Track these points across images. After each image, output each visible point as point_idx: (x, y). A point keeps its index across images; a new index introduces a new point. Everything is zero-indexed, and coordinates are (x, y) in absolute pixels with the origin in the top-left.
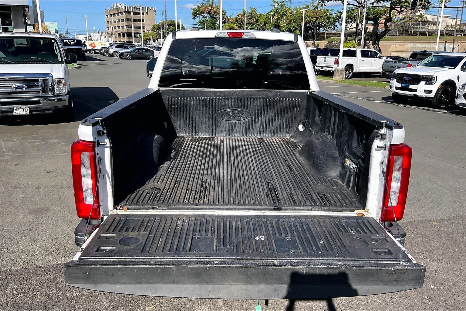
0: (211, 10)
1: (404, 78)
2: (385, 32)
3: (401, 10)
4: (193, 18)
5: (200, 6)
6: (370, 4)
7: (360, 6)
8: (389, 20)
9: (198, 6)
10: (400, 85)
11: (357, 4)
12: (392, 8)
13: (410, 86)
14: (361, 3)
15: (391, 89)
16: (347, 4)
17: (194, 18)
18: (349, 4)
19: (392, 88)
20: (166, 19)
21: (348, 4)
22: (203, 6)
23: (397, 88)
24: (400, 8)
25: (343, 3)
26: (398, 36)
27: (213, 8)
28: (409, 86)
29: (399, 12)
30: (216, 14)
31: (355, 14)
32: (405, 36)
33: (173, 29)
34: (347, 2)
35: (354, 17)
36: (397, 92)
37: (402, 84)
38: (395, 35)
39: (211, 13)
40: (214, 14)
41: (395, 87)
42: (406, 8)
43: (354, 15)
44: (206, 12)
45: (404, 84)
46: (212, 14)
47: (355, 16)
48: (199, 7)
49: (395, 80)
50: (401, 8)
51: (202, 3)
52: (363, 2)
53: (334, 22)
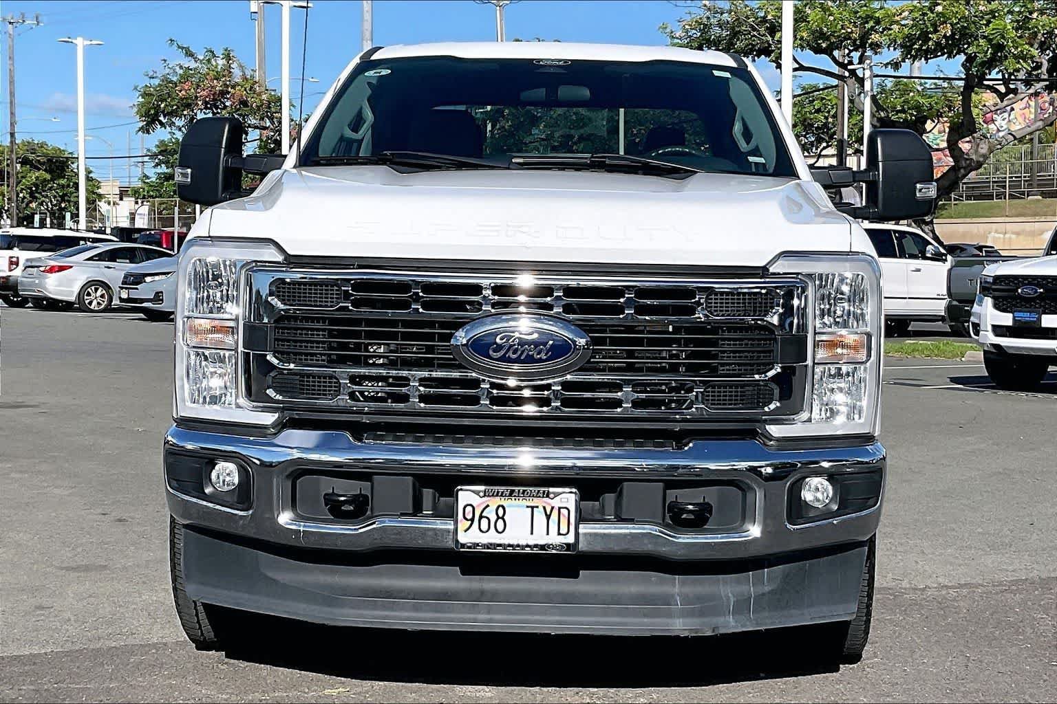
0: (223, 93)
1: (1020, 291)
2: (952, 176)
3: (1007, 88)
4: (141, 129)
5: (175, 79)
6: (886, 65)
7: (847, 74)
8: (963, 127)
9: (167, 81)
10: (1007, 319)
11: (836, 69)
12: (973, 82)
13: (1044, 317)
14: (851, 63)
15: (978, 335)
16: (795, 70)
17: (146, 130)
18: (801, 68)
19: (981, 332)
20: (12, 135)
21: (797, 66)
22: (185, 78)
23: (999, 330)
24: (1003, 79)
25: (779, 66)
26: (1012, 197)
27: (233, 87)
28: (1039, 320)
29: (1002, 97)
30: (245, 110)
31: (829, 112)
32: (1040, 197)
33: (37, 178)
34: (795, 59)
35: (826, 125)
36: (1002, 344)
37: (1016, 314)
38: (999, 196)
39: (225, 107)
40: (238, 110)
41: (990, 328)
42: (1028, 83)
43: (826, 118)
44: (200, 103)
45: (1021, 314)
46: (229, 109)
47: (830, 120)
48: (171, 82)
49: (988, 301)
50: (1006, 82)
51: (181, 67)
52: (856, 61)
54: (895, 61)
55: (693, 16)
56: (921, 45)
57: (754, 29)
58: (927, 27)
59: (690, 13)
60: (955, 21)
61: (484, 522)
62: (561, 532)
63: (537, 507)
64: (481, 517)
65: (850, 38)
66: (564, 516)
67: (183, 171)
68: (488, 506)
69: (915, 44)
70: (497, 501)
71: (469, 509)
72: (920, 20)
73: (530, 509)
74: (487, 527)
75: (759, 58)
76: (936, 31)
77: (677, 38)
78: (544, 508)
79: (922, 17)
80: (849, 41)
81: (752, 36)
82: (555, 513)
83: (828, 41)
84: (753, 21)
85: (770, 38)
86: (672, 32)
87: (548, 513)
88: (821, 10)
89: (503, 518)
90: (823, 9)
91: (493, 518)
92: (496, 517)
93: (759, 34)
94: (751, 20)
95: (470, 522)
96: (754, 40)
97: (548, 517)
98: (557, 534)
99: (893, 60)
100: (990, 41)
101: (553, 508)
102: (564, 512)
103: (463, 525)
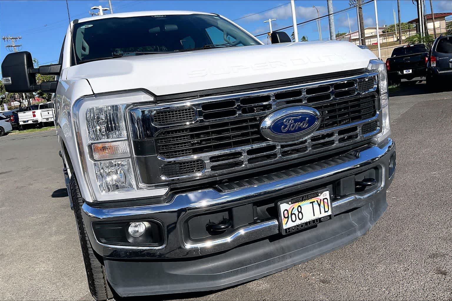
61: (293, 216)
62: (326, 211)
63: (314, 202)
64: (292, 214)
66: (326, 203)
67: (7, 79)
68: (294, 208)
70: (297, 204)
71: (286, 212)
73: (311, 204)
74: (295, 219)
78: (317, 201)
82: (322, 202)
87: (319, 203)
89: (301, 212)
91: (297, 213)
92: (298, 213)
95: (287, 219)
97: (319, 205)
98: (324, 212)
101: (321, 200)
102: (326, 200)
103: (284, 221)
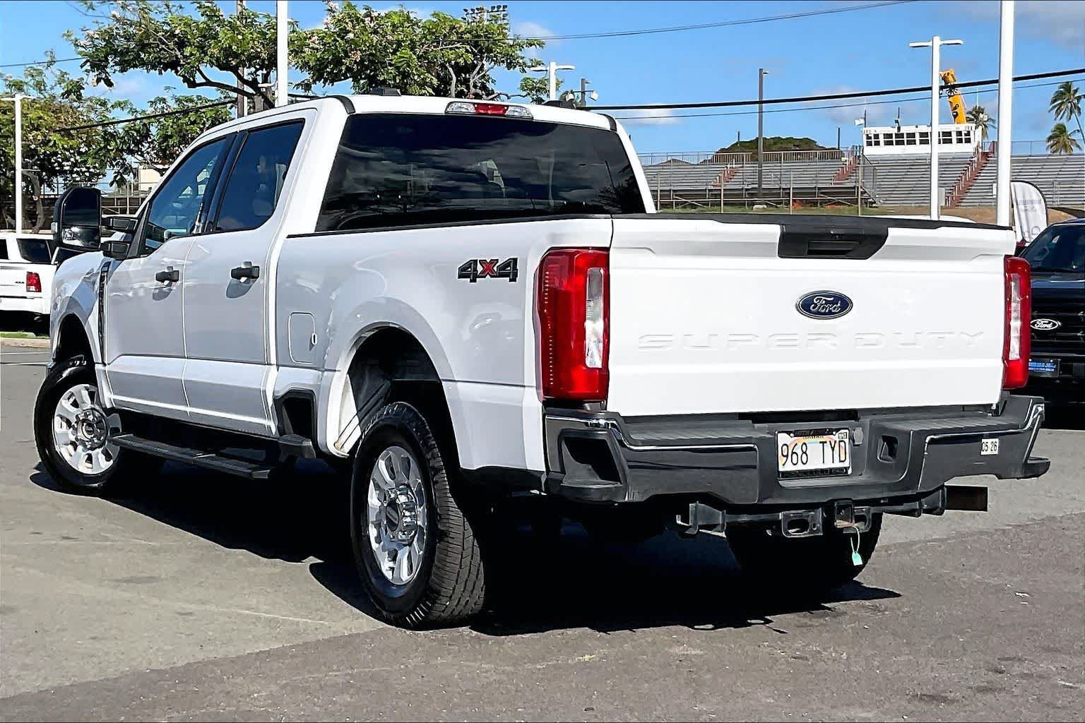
11: (238, 85)
14: (255, 80)
18: (209, 83)
21: (205, 81)
53: (122, 150)
54: (306, 82)
55: (101, 25)
56: (333, 69)
57: (164, 43)
58: (339, 52)
59: (97, 23)
60: (364, 49)
65: (259, 58)
69: (327, 67)
72: (333, 46)
75: (165, 71)
76: (347, 56)
77: (82, 46)
79: (333, 43)
80: (258, 61)
81: (161, 50)
83: (237, 58)
84: (163, 36)
85: (178, 53)
86: (76, 41)
88: (229, 28)
90: (231, 28)
93: (168, 48)
94: (160, 34)
96: (163, 54)
99: (303, 82)
100: (398, 68)
